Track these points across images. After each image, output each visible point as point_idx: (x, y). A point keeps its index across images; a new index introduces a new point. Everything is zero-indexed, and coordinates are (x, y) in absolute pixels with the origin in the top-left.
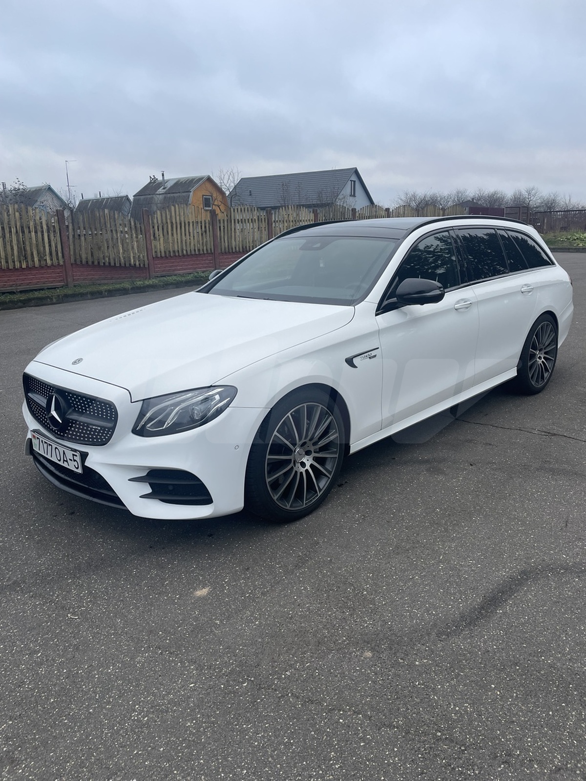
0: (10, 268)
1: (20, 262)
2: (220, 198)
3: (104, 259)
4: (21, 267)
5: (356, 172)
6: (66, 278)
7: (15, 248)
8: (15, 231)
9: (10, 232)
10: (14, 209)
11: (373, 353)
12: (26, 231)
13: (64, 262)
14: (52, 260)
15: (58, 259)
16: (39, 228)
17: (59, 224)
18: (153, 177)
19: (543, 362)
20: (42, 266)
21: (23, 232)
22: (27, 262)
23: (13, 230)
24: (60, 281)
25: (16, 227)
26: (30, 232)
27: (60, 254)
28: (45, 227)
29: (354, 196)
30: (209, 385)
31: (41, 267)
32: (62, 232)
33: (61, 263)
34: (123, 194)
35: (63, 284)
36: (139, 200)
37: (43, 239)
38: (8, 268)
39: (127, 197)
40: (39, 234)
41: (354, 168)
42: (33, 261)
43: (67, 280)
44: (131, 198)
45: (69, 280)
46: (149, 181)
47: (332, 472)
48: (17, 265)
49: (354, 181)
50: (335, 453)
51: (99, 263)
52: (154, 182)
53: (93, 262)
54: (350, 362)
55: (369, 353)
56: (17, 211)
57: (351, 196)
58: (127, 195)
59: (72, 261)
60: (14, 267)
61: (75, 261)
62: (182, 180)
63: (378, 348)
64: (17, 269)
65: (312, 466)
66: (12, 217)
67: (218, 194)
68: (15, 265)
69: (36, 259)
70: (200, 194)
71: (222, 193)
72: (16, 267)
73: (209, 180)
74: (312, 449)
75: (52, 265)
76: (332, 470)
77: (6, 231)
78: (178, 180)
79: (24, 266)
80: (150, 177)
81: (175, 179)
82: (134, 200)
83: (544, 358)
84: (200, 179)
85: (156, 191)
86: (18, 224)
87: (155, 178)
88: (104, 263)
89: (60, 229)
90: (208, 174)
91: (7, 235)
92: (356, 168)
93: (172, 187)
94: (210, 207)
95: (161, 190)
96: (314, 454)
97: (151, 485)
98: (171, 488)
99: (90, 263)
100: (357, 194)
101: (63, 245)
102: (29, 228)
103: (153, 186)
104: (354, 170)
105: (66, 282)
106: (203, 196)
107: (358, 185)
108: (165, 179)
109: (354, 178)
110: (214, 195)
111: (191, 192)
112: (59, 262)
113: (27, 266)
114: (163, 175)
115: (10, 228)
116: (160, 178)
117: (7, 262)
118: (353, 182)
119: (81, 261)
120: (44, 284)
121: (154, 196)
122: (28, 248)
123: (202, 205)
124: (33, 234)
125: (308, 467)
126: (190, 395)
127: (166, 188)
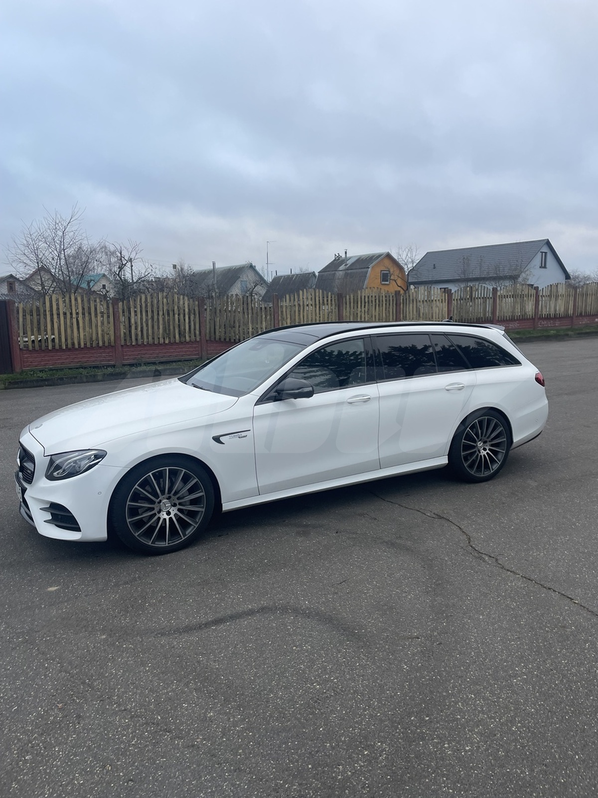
0: (156, 343)
1: (164, 338)
2: (397, 272)
3: (235, 336)
4: (164, 342)
5: (548, 243)
6: (201, 352)
7: (161, 327)
8: (162, 314)
9: (158, 314)
10: (163, 296)
11: (243, 434)
12: (171, 313)
13: (200, 339)
14: (190, 337)
15: (195, 336)
16: (182, 311)
17: (199, 307)
18: (338, 255)
19: (487, 453)
20: (182, 341)
21: (168, 314)
22: (170, 338)
23: (161, 313)
24: (195, 355)
25: (163, 311)
26: (174, 314)
27: (197, 332)
28: (187, 310)
29: (545, 267)
30: (88, 448)
31: (181, 343)
32: (201, 314)
33: (198, 339)
34: (310, 270)
35: (198, 357)
36: (322, 276)
37: (185, 320)
38: (154, 343)
39: (313, 273)
40: (182, 316)
41: (545, 240)
42: (175, 337)
43: (202, 354)
44: (317, 274)
45: (203, 354)
46: (334, 258)
47: (198, 522)
48: (162, 341)
49: (546, 253)
50: (203, 507)
51: (230, 339)
52: (338, 259)
53: (225, 339)
54: (217, 439)
55: (239, 434)
56: (165, 298)
57: (541, 267)
58: (314, 272)
59: (208, 338)
60: (159, 343)
61: (210, 338)
62: (362, 258)
63: (250, 430)
64: (161, 344)
65: (176, 515)
66: (161, 303)
67: (395, 269)
68: (159, 341)
69: (177, 336)
70: (378, 270)
71: (401, 268)
72: (160, 343)
73: (388, 256)
74: (177, 502)
75: (191, 341)
76: (199, 521)
77: (155, 314)
78: (359, 257)
79: (167, 342)
80: (335, 255)
81: (358, 256)
82: (319, 275)
83: (489, 450)
84: (380, 256)
85: (338, 268)
86: (165, 309)
87: (339, 255)
88: (235, 340)
89: (199, 312)
90: (387, 251)
91: (156, 317)
92: (548, 239)
93: (353, 264)
94: (387, 281)
95: (342, 267)
96: (178, 507)
97: (52, 514)
98: (60, 517)
99: (222, 340)
100: (548, 266)
101: (201, 325)
102: (174, 311)
103: (338, 262)
104: (546, 241)
105: (200, 355)
106: (381, 271)
107: (550, 257)
108: (348, 256)
109: (545, 249)
110: (391, 271)
111: (369, 268)
112: (196, 339)
113: (170, 342)
114: (346, 253)
115: (158, 311)
116: (343, 256)
117: (153, 338)
118: (544, 254)
119: (215, 338)
120: (182, 356)
121: (336, 272)
122: (171, 327)
123: (380, 280)
124: (176, 316)
125: (172, 515)
126: (77, 454)
127: (347, 264)
